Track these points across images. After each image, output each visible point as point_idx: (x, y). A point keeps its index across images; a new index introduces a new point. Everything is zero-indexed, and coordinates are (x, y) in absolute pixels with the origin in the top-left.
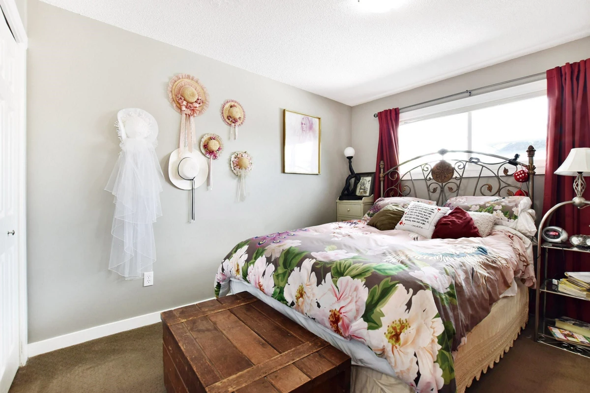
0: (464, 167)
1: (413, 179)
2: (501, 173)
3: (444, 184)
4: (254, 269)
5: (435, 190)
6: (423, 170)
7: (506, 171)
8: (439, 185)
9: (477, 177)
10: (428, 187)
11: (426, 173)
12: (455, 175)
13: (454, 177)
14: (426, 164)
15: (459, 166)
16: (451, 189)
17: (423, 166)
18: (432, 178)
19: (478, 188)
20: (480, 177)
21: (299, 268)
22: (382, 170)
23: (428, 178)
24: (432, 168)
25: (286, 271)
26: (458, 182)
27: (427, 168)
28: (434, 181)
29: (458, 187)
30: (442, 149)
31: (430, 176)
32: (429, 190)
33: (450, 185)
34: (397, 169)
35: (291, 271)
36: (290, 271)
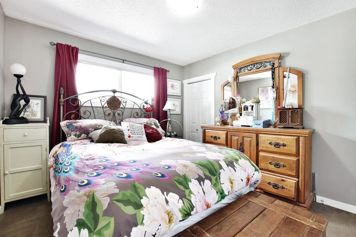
0: (126, 102)
1: (93, 106)
2: (142, 107)
3: (115, 111)
4: (197, 197)
5: (109, 114)
6: (101, 101)
7: (144, 106)
8: (112, 111)
9: (132, 108)
10: (104, 113)
11: (103, 104)
12: (121, 106)
13: (121, 107)
14: (103, 97)
15: (124, 101)
16: (119, 114)
17: (101, 98)
18: (107, 106)
19: (132, 114)
20: (133, 108)
21: (222, 169)
22: (62, 96)
23: (104, 106)
24: (107, 100)
25: (217, 177)
26: (123, 110)
27: (104, 100)
28: (109, 109)
29: (123, 113)
30: (114, 89)
31: (106, 105)
32: (105, 115)
33: (118, 112)
34: (77, 97)
35: (220, 174)
36: (218, 175)
